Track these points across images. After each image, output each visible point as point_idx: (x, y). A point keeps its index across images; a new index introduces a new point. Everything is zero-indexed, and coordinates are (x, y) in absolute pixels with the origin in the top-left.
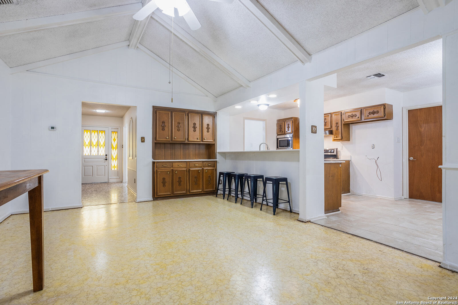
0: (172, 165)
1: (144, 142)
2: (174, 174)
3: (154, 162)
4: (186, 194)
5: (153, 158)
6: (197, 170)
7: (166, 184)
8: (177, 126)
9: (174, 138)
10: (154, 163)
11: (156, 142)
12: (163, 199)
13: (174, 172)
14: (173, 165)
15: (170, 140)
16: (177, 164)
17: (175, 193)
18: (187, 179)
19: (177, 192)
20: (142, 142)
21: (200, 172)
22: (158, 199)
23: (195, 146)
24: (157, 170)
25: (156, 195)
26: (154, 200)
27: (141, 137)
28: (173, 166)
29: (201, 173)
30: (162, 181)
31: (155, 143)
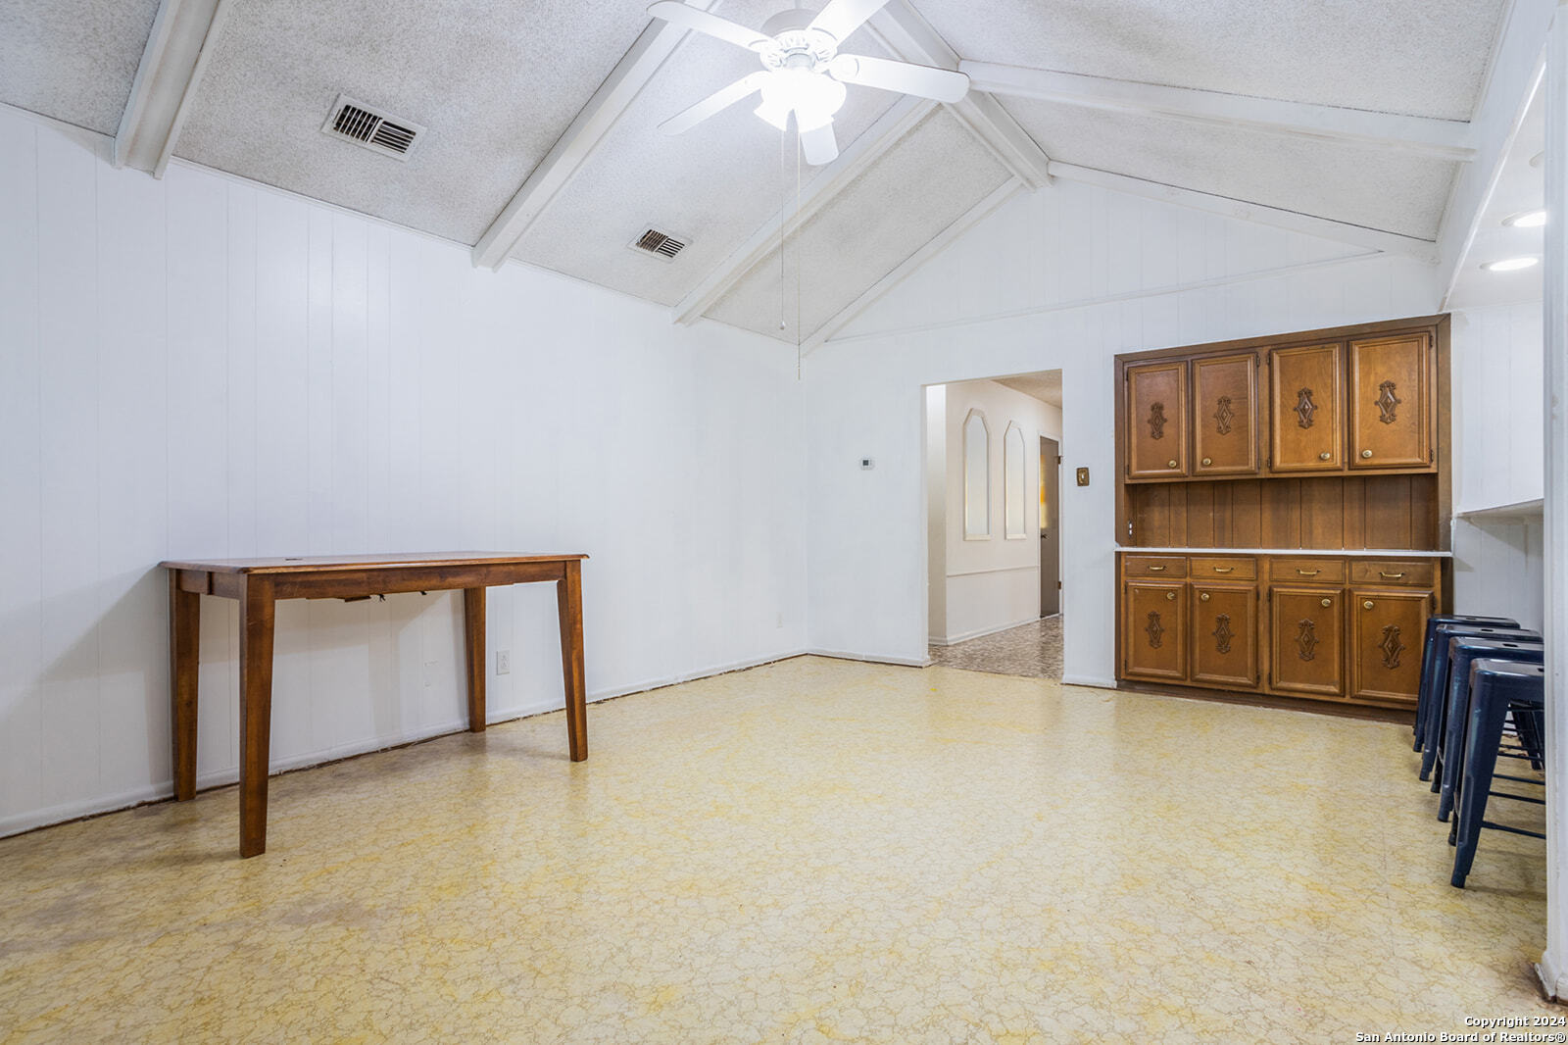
0: (1191, 565)
1: (1088, 484)
2: (1197, 602)
3: (1120, 552)
4: (1255, 691)
5: (1116, 540)
6: (1312, 596)
7: (1165, 638)
8: (1215, 416)
9: (1202, 462)
10: (1118, 555)
11: (1129, 482)
12: (1151, 692)
13: (1197, 593)
14: (1191, 569)
15: (1183, 470)
16: (1208, 563)
17: (1198, 677)
18: (1261, 628)
19: (1207, 673)
20: (1079, 484)
21: (1331, 605)
22: (1137, 688)
23: (1338, 490)
24: (1126, 583)
25: (1123, 671)
26: (1120, 688)
27: (1078, 469)
28: (1194, 573)
29: (1336, 609)
30: (1146, 625)
31: (1127, 485)
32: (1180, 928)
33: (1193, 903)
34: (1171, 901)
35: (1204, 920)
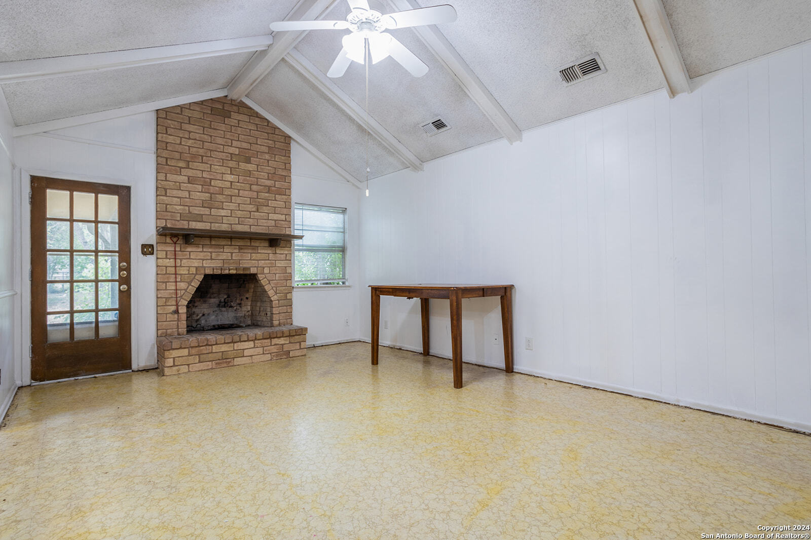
32: (144, 468)
33: (148, 480)
34: (158, 475)
35: (136, 476)
